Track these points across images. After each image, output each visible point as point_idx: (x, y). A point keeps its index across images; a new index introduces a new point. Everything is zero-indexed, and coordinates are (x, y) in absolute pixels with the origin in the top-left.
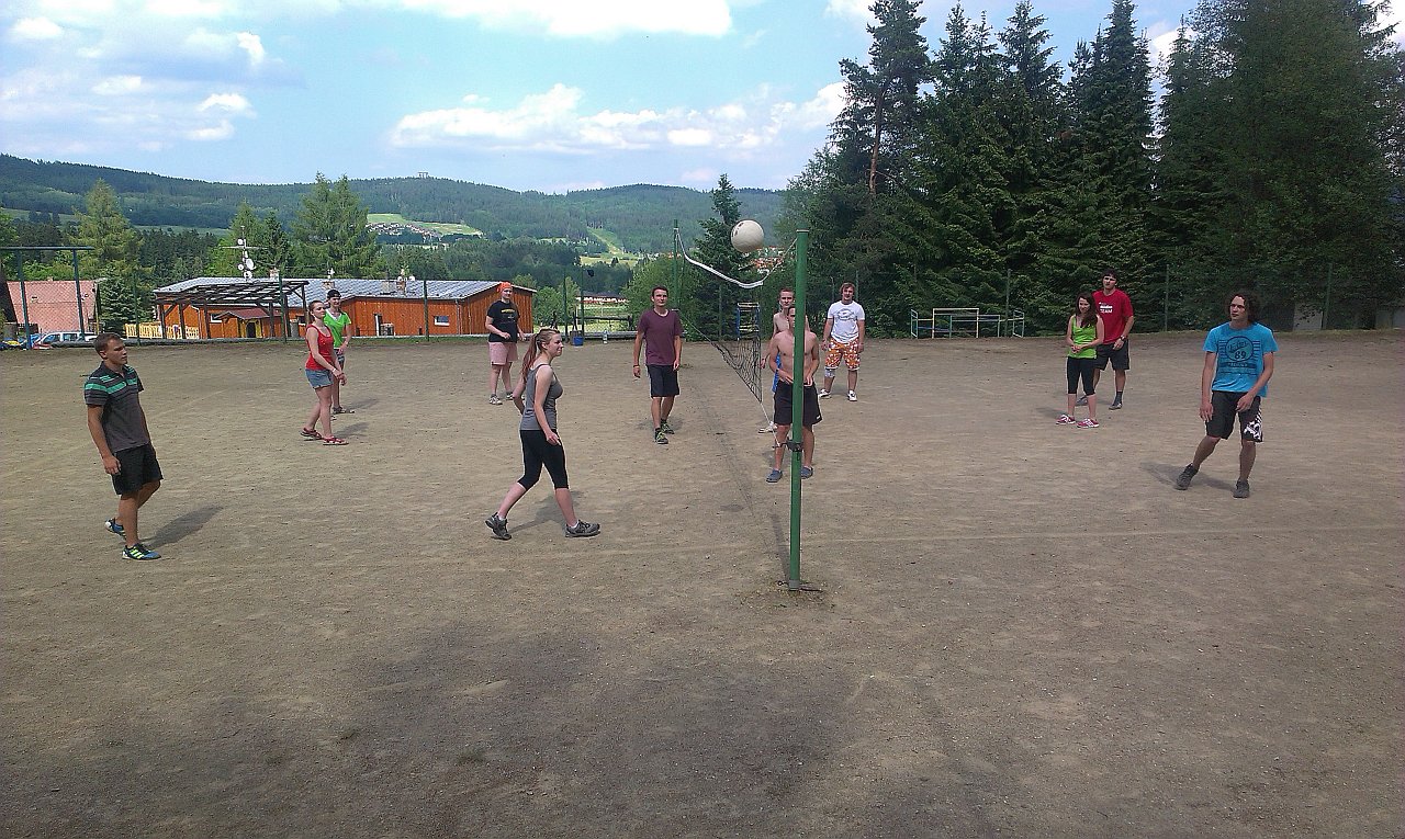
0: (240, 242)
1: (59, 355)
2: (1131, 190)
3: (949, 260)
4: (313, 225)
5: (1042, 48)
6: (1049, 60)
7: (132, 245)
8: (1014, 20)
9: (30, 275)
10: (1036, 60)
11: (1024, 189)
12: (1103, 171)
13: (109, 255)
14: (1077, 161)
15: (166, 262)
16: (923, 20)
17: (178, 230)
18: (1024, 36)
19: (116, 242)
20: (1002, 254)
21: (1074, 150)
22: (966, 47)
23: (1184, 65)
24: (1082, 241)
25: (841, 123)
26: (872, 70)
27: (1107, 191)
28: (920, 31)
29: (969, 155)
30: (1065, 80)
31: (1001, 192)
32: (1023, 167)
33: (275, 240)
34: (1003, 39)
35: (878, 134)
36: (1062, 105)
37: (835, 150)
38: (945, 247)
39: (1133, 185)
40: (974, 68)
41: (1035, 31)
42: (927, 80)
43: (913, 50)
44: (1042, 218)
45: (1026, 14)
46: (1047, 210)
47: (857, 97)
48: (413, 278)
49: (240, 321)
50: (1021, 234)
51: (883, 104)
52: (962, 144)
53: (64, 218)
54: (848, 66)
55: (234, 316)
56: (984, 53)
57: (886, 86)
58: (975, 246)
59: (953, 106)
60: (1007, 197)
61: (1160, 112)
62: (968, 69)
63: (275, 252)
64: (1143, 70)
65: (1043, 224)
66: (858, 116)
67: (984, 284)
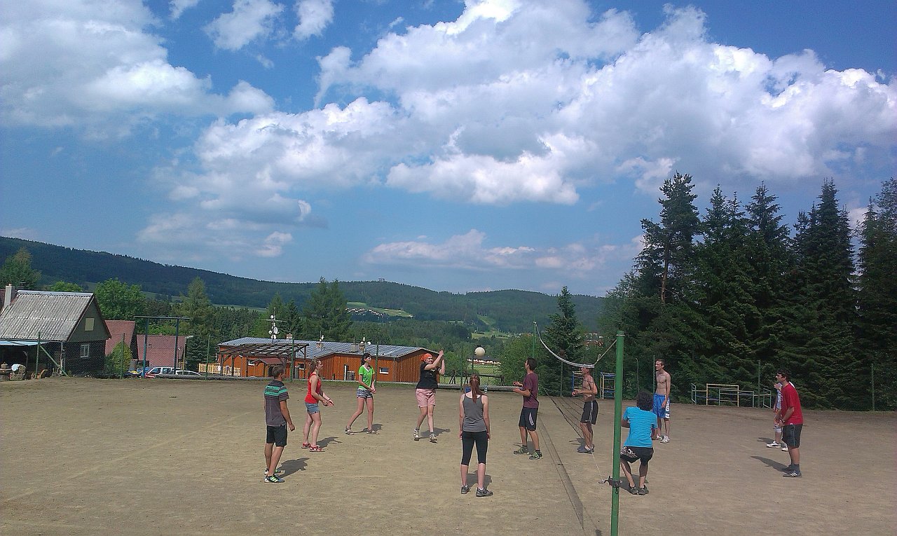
0: (272, 317)
1: (160, 383)
2: (841, 310)
3: (717, 350)
4: (315, 309)
5: (775, 215)
6: (780, 224)
7: (210, 316)
8: (755, 198)
9: (150, 331)
10: (771, 223)
11: (767, 306)
12: (821, 296)
13: (196, 321)
14: (803, 289)
15: (227, 327)
16: (695, 197)
17: (237, 308)
18: (763, 206)
19: (202, 314)
20: (753, 348)
21: (800, 281)
22: (724, 214)
23: (873, 229)
24: (809, 342)
25: (642, 258)
26: (662, 226)
27: (825, 310)
28: (693, 203)
29: (728, 282)
30: (792, 236)
31: (751, 306)
32: (766, 290)
33: (292, 316)
34: (749, 210)
35: (667, 265)
36: (790, 252)
37: (638, 274)
38: (713, 341)
39: (844, 307)
40: (730, 227)
41: (769, 205)
42: (698, 233)
43: (688, 214)
44: (780, 325)
45: (763, 194)
46: (783, 320)
47: (652, 242)
48: (369, 343)
49: (265, 365)
50: (766, 335)
51: (669, 247)
52: (723, 274)
53: (174, 298)
54: (646, 223)
55: (262, 362)
56: (736, 217)
57: (671, 237)
58: (734, 342)
59: (717, 250)
60: (755, 310)
61: (859, 258)
62: (726, 227)
63: (291, 324)
64: (846, 231)
65: (781, 329)
66: (653, 254)
67: (741, 368)
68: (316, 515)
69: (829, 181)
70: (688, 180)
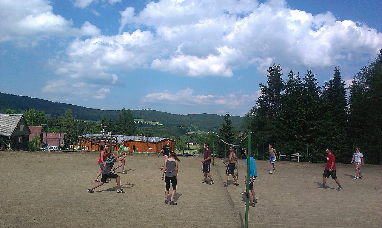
0: (102, 125)
1: (53, 153)
2: (342, 122)
3: (290, 139)
4: (121, 121)
5: (315, 82)
6: (317, 86)
7: (75, 124)
8: (307, 75)
9: (49, 131)
10: (313, 86)
11: (311, 120)
12: (333, 116)
13: (69, 127)
14: (326, 113)
15: (82, 129)
16: (282, 74)
17: (86, 121)
18: (310, 78)
19: (71, 123)
20: (305, 138)
21: (325, 110)
22: (294, 81)
23: (355, 88)
24: (328, 135)
25: (260, 100)
26: (268, 87)
27: (335, 122)
28: (281, 77)
29: (295, 110)
30: (322, 91)
31: (304, 120)
32: (311, 114)
33: (111, 125)
34: (304, 80)
35: (270, 103)
36: (321, 97)
37: (258, 107)
38: (289, 135)
39: (342, 120)
40: (296, 87)
41: (313, 78)
42: (283, 90)
43: (279, 82)
44: (316, 128)
45: (310, 73)
46: (318, 126)
47: (264, 93)
48: (144, 136)
49: (99, 145)
50: (310, 132)
51: (271, 95)
52: (293, 107)
53: (59, 117)
54: (262, 85)
55: (98, 144)
56: (299, 83)
57: (272, 91)
58: (297, 135)
59: (290, 97)
60: (306, 122)
61: (349, 100)
62: (294, 87)
63: (110, 128)
64: (344, 89)
65: (317, 130)
66: (264, 98)
67: (300, 146)
68: (121, 209)
69: (338, 68)
70: (279, 67)
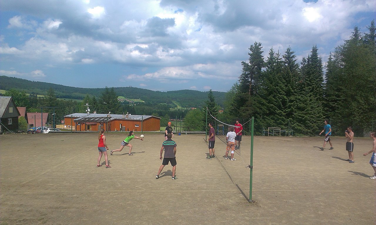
0: (87, 104)
2: (319, 96)
3: (271, 114)
4: (104, 100)
5: (294, 59)
6: (296, 63)
8: (286, 52)
10: (292, 62)
11: (290, 96)
12: (311, 92)
14: (304, 89)
16: (263, 52)
17: (67, 100)
18: (289, 56)
20: (285, 112)
21: (303, 86)
22: (274, 59)
23: (331, 65)
24: (306, 110)
25: (241, 77)
26: (250, 64)
27: (312, 97)
29: (275, 86)
30: (300, 67)
31: (284, 96)
32: (290, 90)
33: (95, 104)
34: (284, 57)
35: (251, 80)
36: (300, 74)
37: (240, 84)
38: (269, 110)
40: (276, 64)
41: (292, 55)
42: (264, 67)
43: (260, 59)
44: (295, 103)
45: (289, 51)
46: (296, 101)
47: (246, 71)
48: (130, 114)
49: (86, 125)
50: (289, 107)
51: (252, 73)
52: (273, 84)
53: (38, 96)
54: (244, 63)
56: (279, 60)
57: (253, 68)
58: (277, 110)
59: (271, 74)
61: (325, 76)
63: (94, 107)
64: (320, 66)
66: (246, 76)
67: (280, 120)
69: (315, 45)
70: (260, 45)
